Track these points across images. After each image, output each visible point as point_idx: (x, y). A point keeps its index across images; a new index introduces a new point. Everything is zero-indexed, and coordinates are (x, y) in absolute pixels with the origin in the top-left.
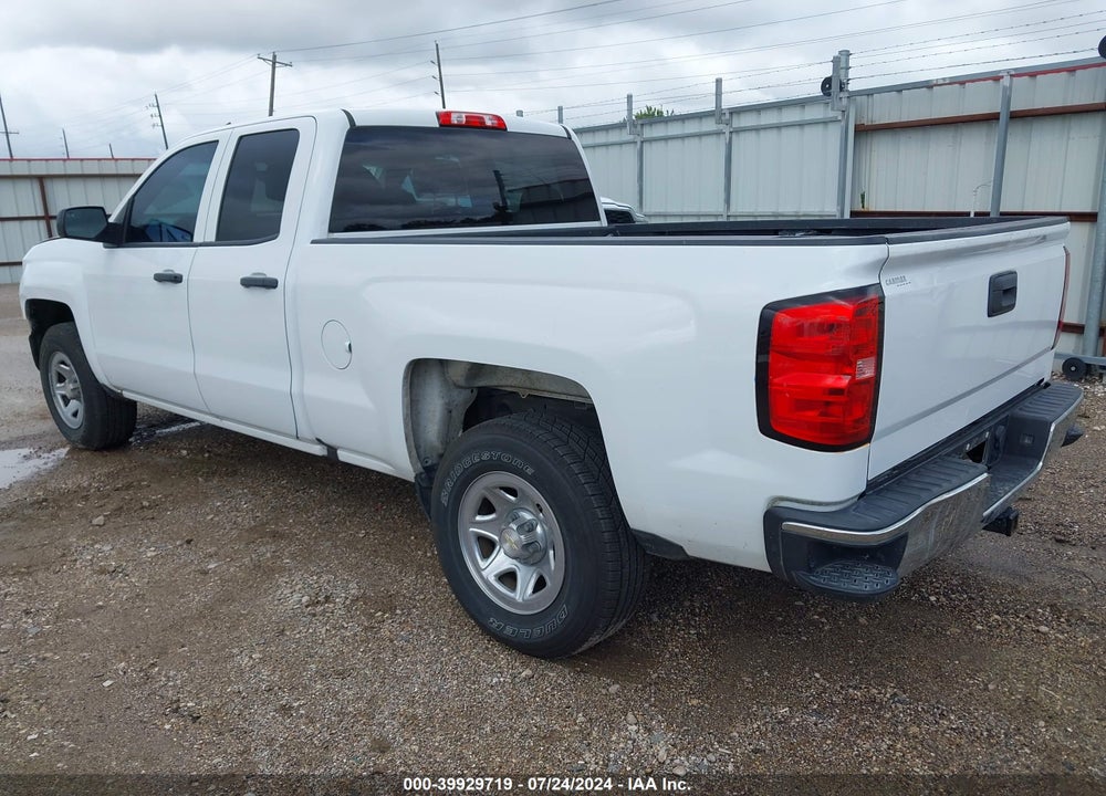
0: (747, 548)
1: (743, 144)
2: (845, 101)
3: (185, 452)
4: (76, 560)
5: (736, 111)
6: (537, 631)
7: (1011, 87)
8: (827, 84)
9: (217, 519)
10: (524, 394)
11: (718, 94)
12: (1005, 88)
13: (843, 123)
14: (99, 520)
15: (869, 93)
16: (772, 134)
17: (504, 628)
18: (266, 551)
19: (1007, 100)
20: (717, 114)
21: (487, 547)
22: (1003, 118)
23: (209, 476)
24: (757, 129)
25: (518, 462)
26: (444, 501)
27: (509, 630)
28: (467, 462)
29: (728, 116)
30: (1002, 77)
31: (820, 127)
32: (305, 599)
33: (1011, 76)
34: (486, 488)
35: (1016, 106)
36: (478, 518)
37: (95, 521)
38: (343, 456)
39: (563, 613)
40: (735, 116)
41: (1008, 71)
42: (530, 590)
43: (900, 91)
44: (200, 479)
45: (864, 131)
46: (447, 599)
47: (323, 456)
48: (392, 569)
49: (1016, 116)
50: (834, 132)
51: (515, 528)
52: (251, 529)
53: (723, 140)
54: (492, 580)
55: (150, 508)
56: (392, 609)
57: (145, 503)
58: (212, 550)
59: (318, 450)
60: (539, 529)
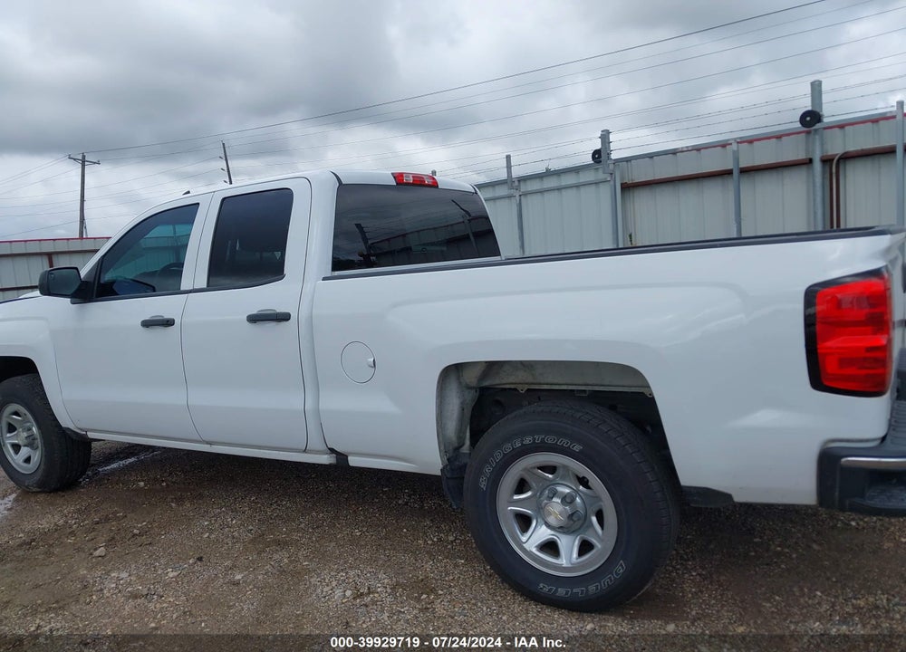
0: (800, 486)
1: (531, 204)
2: (611, 167)
3: (142, 484)
4: (102, 590)
5: (523, 179)
6: (592, 588)
7: (738, 150)
8: (597, 155)
9: (213, 536)
10: (522, 389)
11: (509, 166)
12: (734, 152)
13: (612, 183)
14: (101, 551)
15: (628, 160)
16: (555, 195)
17: (556, 590)
18: (282, 557)
19: (737, 160)
20: (509, 182)
21: (524, 522)
22: (736, 173)
23: (180, 501)
24: (541, 192)
25: (564, 442)
26: (483, 484)
27: (561, 592)
28: (508, 448)
29: (516, 183)
30: (731, 144)
31: (593, 187)
32: (348, 593)
33: (738, 143)
34: (525, 469)
35: (743, 164)
36: (516, 497)
37: (97, 553)
38: (354, 461)
39: (620, 568)
40: (522, 183)
41: (735, 139)
42: (575, 554)
43: (652, 157)
44: (173, 505)
45: (626, 188)
46: (473, 576)
47: (330, 465)
48: (407, 558)
49: (744, 171)
50: (605, 191)
51: (559, 501)
52: (253, 541)
53: (514, 202)
54: (534, 550)
55: (140, 535)
56: (433, 591)
57: (136, 531)
58: (228, 563)
59: (326, 459)
60: (578, 500)
